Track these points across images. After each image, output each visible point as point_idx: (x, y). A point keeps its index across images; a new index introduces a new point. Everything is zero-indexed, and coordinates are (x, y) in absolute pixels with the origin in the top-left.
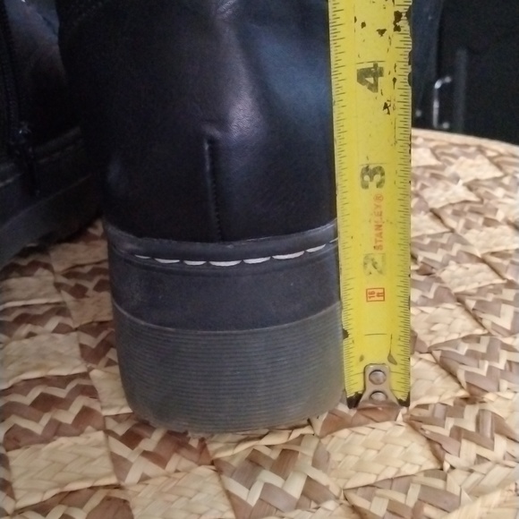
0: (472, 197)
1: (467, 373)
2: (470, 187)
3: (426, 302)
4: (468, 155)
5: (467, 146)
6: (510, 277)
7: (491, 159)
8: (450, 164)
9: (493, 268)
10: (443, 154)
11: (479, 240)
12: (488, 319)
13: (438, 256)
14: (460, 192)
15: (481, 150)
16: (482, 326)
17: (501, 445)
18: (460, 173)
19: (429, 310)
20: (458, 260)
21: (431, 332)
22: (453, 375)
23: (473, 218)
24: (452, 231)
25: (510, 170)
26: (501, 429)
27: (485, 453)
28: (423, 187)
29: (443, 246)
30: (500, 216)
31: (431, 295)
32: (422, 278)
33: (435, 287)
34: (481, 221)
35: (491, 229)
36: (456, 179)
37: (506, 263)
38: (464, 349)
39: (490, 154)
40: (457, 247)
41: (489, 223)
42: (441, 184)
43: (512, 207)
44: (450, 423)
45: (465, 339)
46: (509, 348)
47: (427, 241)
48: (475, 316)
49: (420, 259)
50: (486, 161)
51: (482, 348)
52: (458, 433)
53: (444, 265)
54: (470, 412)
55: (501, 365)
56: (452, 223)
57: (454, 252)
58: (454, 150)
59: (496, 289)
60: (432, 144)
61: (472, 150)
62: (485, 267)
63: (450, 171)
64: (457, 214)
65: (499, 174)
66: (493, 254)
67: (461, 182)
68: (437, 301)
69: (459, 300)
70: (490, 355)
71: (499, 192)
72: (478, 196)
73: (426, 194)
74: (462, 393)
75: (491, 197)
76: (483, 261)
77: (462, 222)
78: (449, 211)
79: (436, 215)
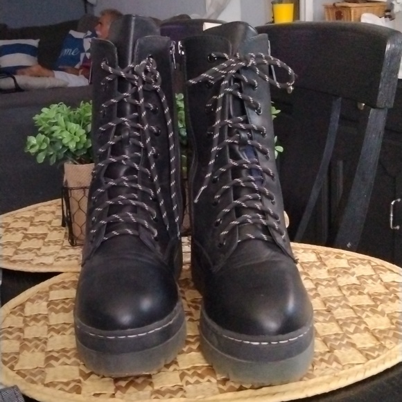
0: (357, 282)
1: (331, 344)
2: (358, 278)
3: (325, 321)
4: (363, 264)
5: (364, 260)
6: (359, 315)
7: (372, 266)
8: (354, 267)
9: (355, 311)
10: (352, 263)
11: (353, 300)
12: (345, 328)
13: (335, 305)
14: (353, 280)
15: (369, 262)
16: (342, 331)
17: (335, 364)
18: (356, 272)
19: (325, 324)
20: (342, 307)
21: (323, 331)
22: (326, 344)
23: (354, 291)
24: (344, 295)
25: (379, 272)
26: (337, 360)
27: (329, 366)
28: (339, 276)
29: (338, 301)
30: (365, 292)
31: (327, 319)
32: (326, 313)
33: (330, 316)
34: (357, 292)
35: (360, 296)
36: (353, 274)
37: (360, 309)
38: (333, 337)
39: (373, 264)
40: (343, 302)
41: (360, 293)
42: (346, 276)
43: (373, 288)
44: (320, 357)
45: (335, 334)
46: (349, 338)
47: (332, 299)
48: (341, 327)
49: (327, 305)
50: (371, 267)
51: (339, 337)
52: (322, 360)
53: (336, 308)
54: (328, 355)
55: (344, 342)
56: (345, 292)
57: (342, 304)
58: (358, 261)
59: (353, 318)
60: (349, 258)
61: (366, 261)
62: (351, 310)
63: (353, 270)
64: (348, 289)
65: (373, 273)
66: (357, 306)
67: (355, 276)
68: (330, 321)
69: (337, 321)
70: (342, 339)
71: (370, 281)
72: (360, 282)
73: (339, 279)
74: (328, 350)
75: (365, 283)
76: (352, 308)
77: (349, 292)
78: (346, 288)
79: (340, 289)
